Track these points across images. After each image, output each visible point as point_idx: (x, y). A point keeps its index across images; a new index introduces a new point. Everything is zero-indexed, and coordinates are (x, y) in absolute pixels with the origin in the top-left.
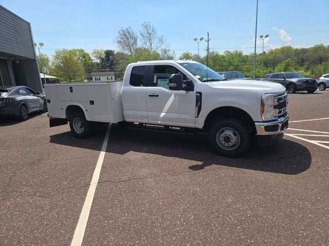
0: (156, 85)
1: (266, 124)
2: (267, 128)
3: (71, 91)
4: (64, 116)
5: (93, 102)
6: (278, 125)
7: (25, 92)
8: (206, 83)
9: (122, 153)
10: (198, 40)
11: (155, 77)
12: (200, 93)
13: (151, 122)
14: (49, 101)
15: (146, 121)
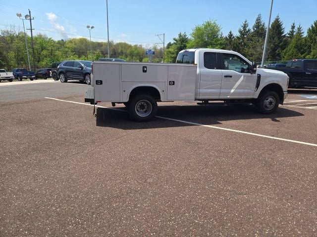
11: (226, 62)
12: (260, 75)
13: (221, 97)
14: (101, 82)
15: (217, 97)
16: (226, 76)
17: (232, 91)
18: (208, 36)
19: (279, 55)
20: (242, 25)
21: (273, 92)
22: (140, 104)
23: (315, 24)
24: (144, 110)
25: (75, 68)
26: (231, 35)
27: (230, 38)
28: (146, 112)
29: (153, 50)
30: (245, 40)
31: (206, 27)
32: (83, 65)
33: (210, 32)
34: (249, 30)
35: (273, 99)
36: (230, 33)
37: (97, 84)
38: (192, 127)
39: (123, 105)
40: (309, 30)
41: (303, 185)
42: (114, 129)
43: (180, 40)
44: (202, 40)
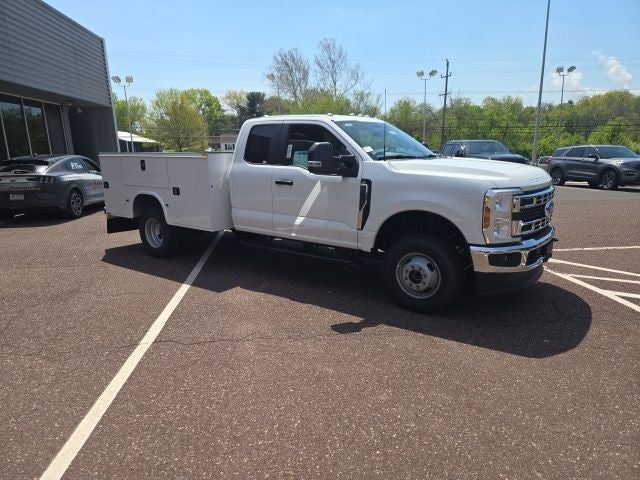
0: (289, 162)
1: (493, 251)
2: (494, 260)
3: (143, 168)
4: (130, 215)
5: (178, 189)
6: (520, 254)
7: (80, 167)
8: (382, 162)
9: (219, 290)
10: (426, 75)
11: (290, 147)
12: (369, 182)
13: (279, 234)
14: (107, 186)
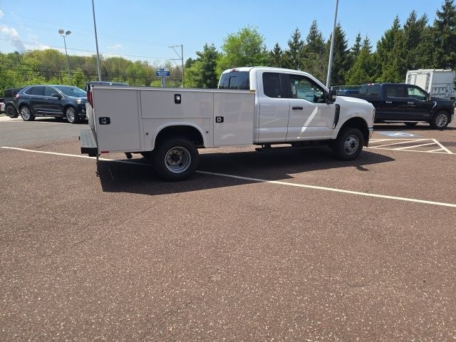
3: (178, 101)
4: (150, 148)
5: (221, 118)
11: (294, 87)
12: (339, 106)
13: (289, 139)
14: (108, 121)
15: (283, 139)
16: (294, 108)
17: (304, 129)
18: (247, 51)
19: (342, 77)
20: (293, 35)
21: (356, 130)
22: (171, 153)
23: (386, 35)
24: (179, 162)
25: (47, 97)
26: (277, 49)
27: (277, 53)
28: (181, 165)
29: (167, 70)
30: (298, 56)
31: (243, 37)
32: (60, 92)
33: (249, 44)
34: (302, 43)
35: (356, 139)
36: (277, 46)
37: (101, 123)
38: (252, 184)
39: (140, 156)
40: (379, 43)
41: (433, 263)
42: (134, 195)
43: (206, 55)
44: (239, 55)
